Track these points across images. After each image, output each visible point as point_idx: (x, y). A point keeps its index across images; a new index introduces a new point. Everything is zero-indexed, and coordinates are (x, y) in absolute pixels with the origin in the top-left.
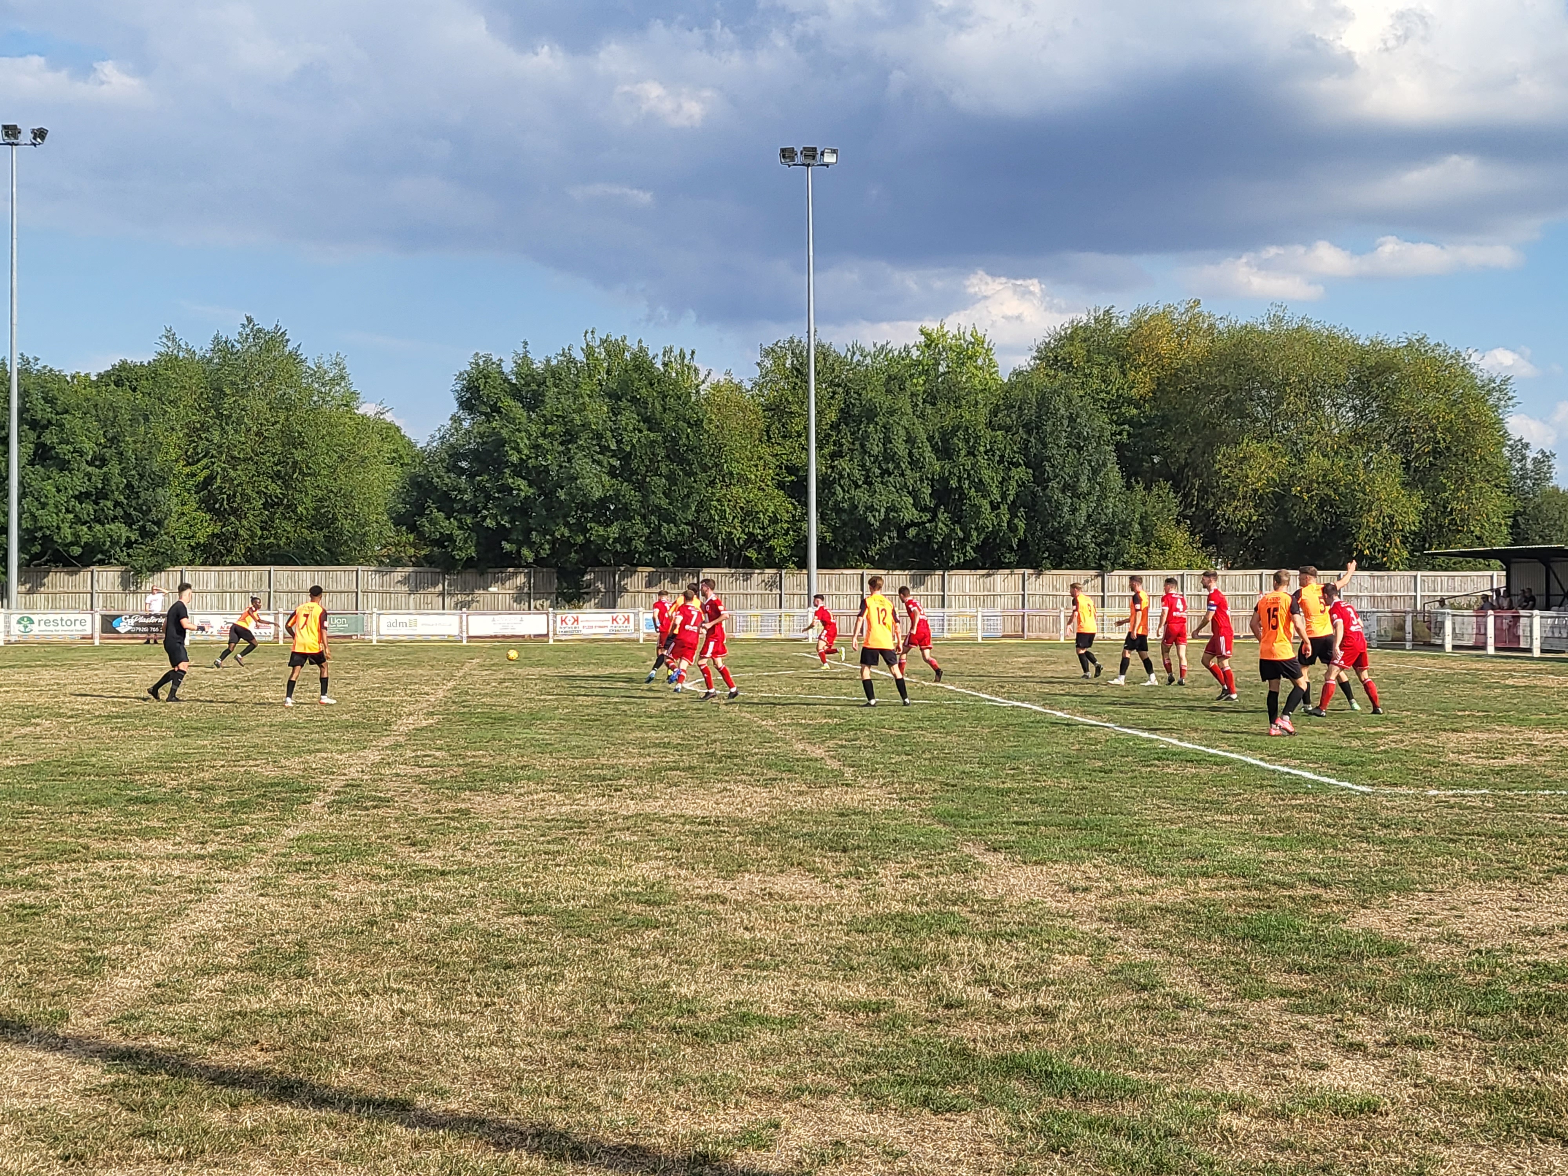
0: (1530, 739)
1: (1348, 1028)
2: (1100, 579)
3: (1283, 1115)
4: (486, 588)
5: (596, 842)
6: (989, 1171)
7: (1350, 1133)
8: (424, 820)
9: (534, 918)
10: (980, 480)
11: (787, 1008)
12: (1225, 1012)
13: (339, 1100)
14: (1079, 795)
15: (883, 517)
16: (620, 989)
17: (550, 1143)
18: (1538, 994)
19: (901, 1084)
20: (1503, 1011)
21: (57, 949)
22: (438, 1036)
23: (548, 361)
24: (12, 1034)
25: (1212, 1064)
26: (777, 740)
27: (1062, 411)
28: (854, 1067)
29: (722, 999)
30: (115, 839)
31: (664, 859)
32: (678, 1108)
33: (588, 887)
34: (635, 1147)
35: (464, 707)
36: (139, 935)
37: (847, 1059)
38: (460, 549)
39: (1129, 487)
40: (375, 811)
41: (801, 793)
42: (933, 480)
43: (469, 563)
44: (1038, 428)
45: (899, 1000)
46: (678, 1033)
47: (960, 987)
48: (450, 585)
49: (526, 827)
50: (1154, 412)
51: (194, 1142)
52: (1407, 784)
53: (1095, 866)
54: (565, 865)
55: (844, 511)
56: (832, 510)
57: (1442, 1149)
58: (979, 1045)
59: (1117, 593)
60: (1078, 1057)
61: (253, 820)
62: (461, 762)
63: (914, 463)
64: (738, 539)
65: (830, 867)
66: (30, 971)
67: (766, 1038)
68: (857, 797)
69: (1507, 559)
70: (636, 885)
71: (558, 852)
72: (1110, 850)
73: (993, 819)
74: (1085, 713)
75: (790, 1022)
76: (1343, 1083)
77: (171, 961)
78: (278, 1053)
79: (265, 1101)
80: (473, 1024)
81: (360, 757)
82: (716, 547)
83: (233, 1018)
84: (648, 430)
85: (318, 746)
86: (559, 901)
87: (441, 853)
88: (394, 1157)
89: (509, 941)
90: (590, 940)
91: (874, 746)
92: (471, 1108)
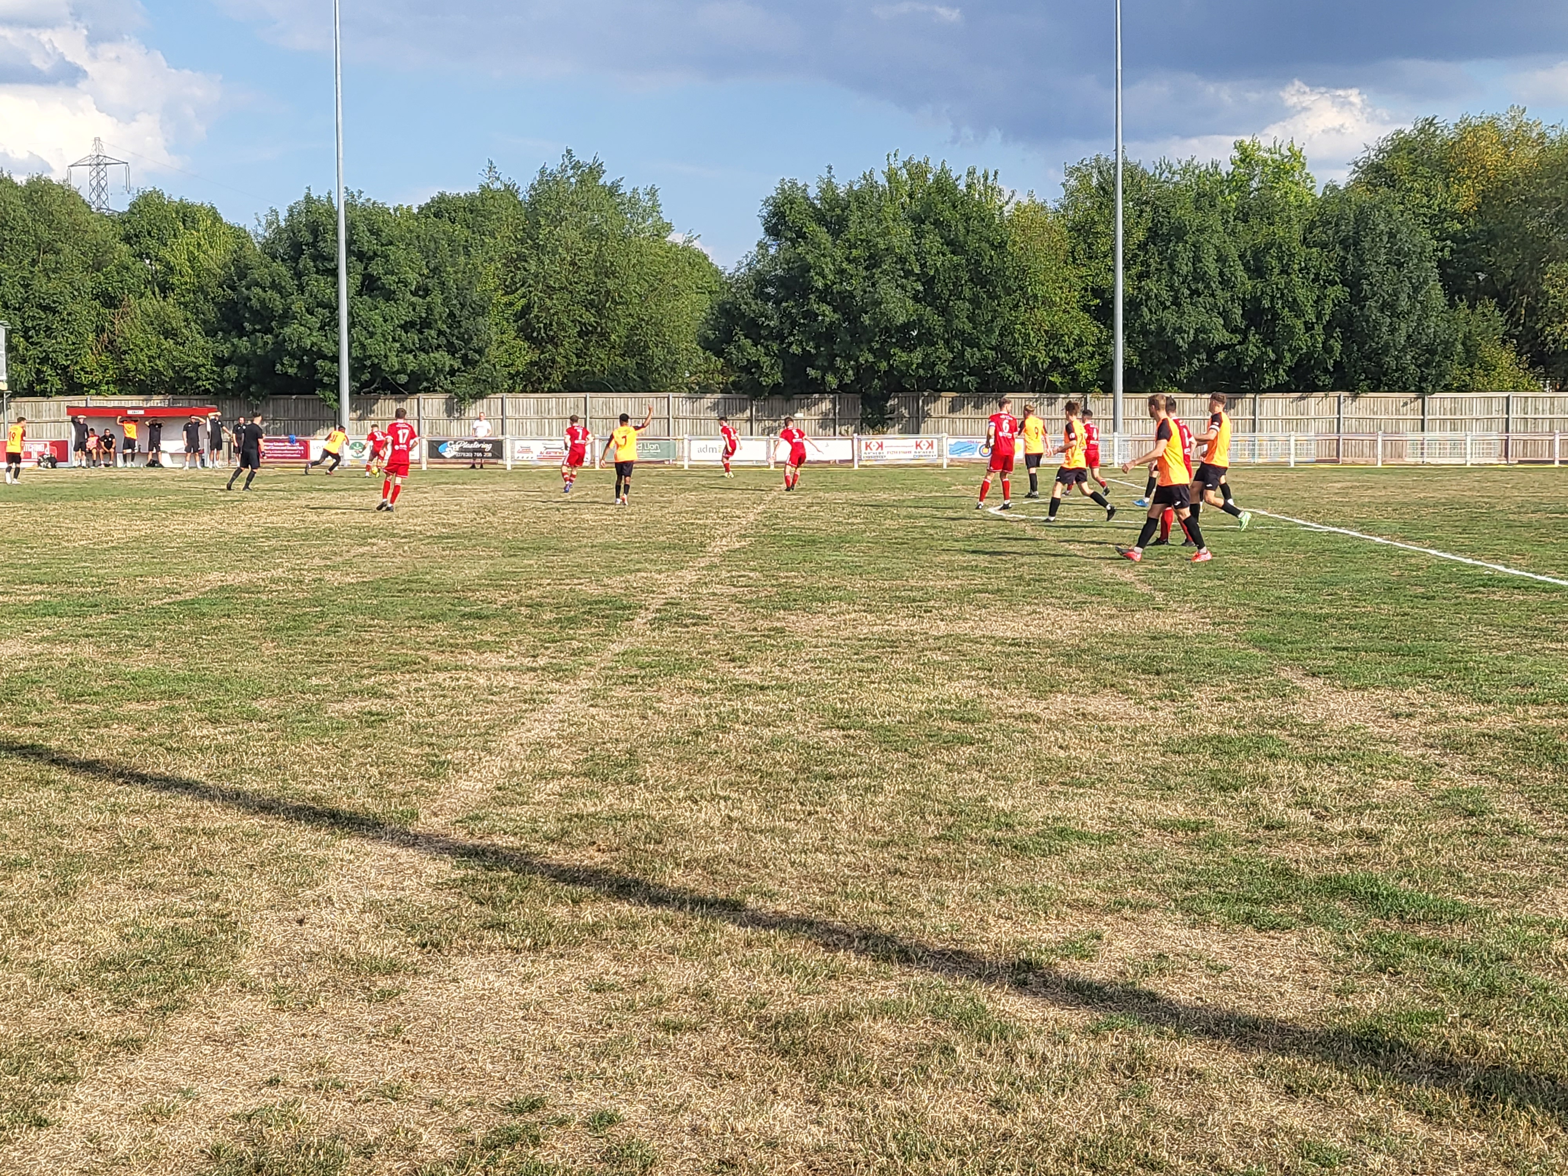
2: (1420, 401)
5: (909, 661)
6: (1315, 988)
8: (741, 637)
9: (852, 732)
10: (1295, 300)
11: (1105, 824)
12: (1557, 839)
13: (674, 900)
14: (1401, 621)
15: (1192, 339)
16: (939, 802)
17: (877, 945)
19: (1223, 901)
21: (404, 754)
22: (765, 842)
23: (851, 185)
24: (368, 830)
25: (1545, 891)
26: (1085, 564)
27: (1382, 226)
28: (1174, 883)
29: (1039, 815)
30: (452, 652)
31: (977, 678)
32: (1000, 916)
33: (903, 703)
34: (959, 953)
35: (774, 530)
36: (478, 741)
37: (1168, 876)
38: (767, 376)
39: (1452, 305)
40: (695, 629)
41: (1111, 617)
42: (1244, 299)
43: (776, 390)
44: (1356, 244)
45: (1218, 820)
46: (997, 845)
47: (1281, 808)
48: (757, 411)
49: (839, 646)
50: (1479, 227)
51: (540, 934)
53: (1419, 692)
54: (879, 683)
55: (1152, 333)
56: (1139, 333)
58: (1302, 865)
59: (1438, 416)
60: (1405, 880)
61: (580, 635)
62: (774, 582)
63: (1225, 283)
64: (1042, 363)
65: (1144, 689)
66: (380, 773)
67: (1085, 853)
68: (1170, 621)
70: (950, 703)
71: (872, 669)
72: (1433, 677)
73: (1312, 645)
74: (1405, 539)
75: (1107, 839)
77: (511, 766)
78: (614, 854)
79: (605, 899)
80: (797, 831)
81: (678, 577)
82: (1020, 372)
83: (570, 820)
84: (953, 253)
85: (638, 566)
86: (875, 716)
87: (759, 669)
88: (728, 954)
89: (829, 753)
90: (907, 755)
91: (1185, 571)
92: (799, 910)
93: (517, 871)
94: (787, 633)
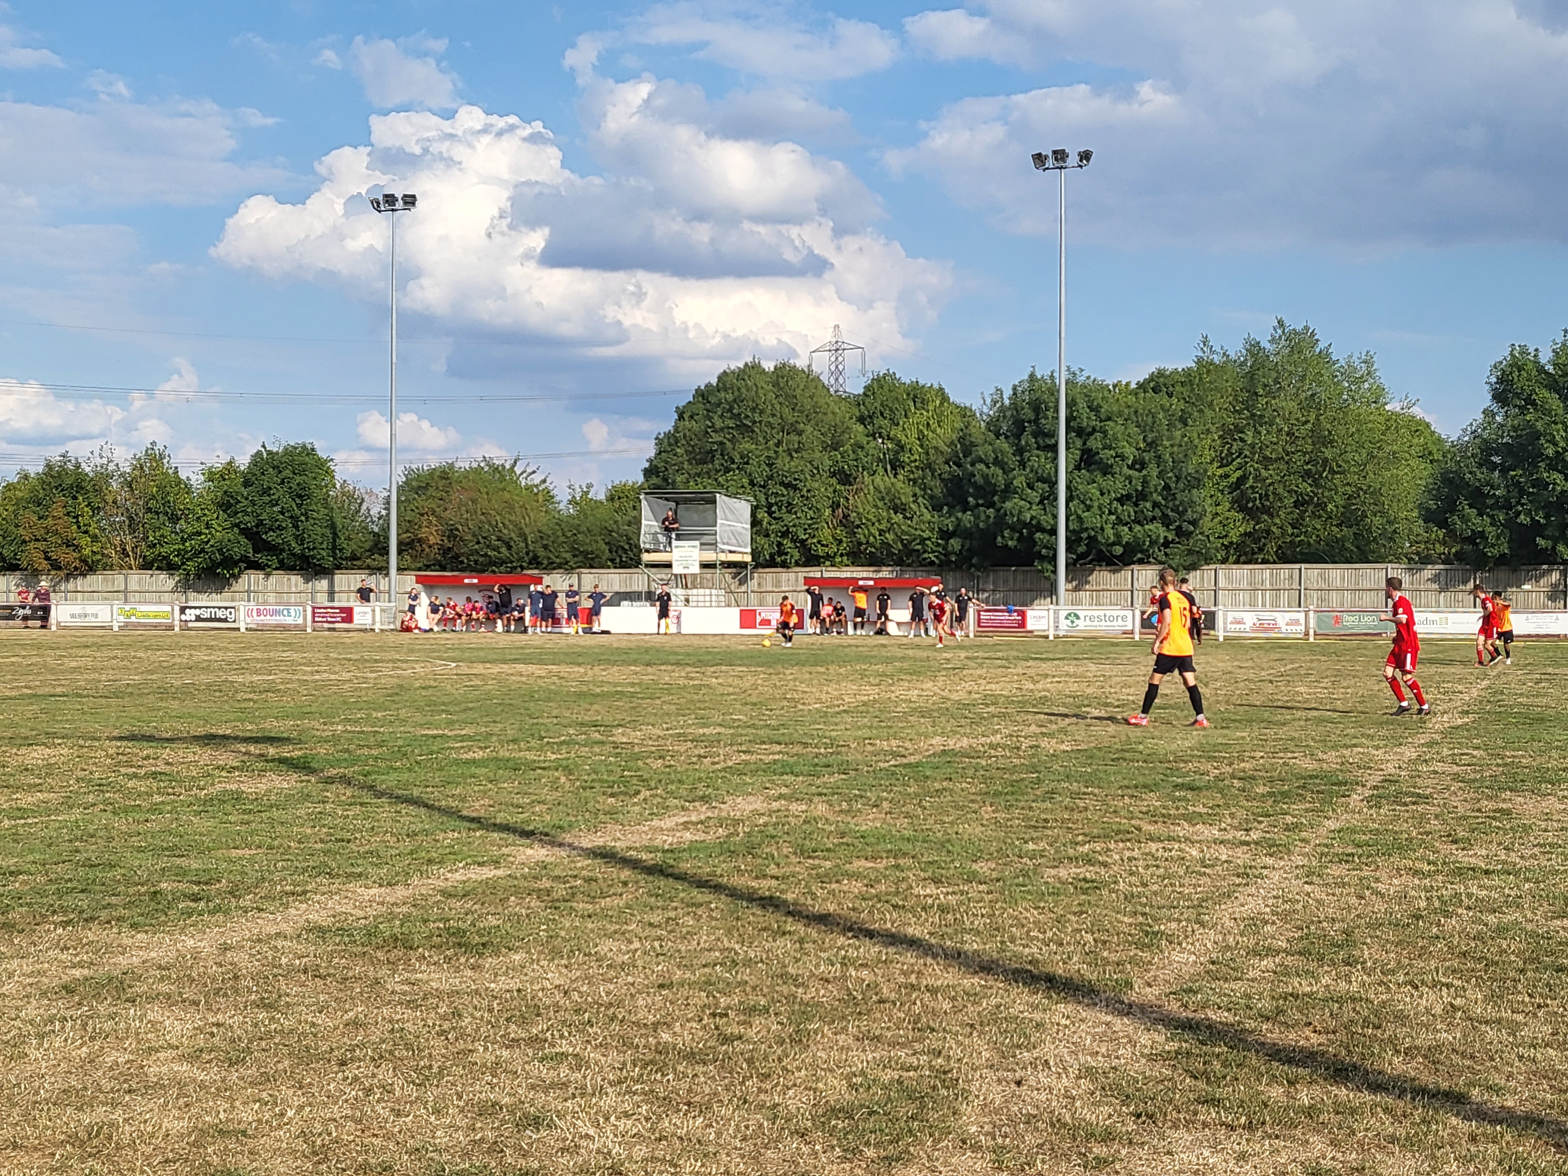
4: (1520, 587)
8: (1464, 818)
13: (1394, 1087)
21: (1118, 921)
22: (1491, 1033)
24: (1083, 997)
30: (1164, 822)
35: (1500, 706)
36: (1191, 914)
38: (1493, 546)
40: (1414, 807)
43: (1501, 561)
48: (1481, 582)
51: (1255, 1113)
61: (1294, 810)
62: (1499, 761)
66: (1095, 940)
77: (1224, 940)
78: (1331, 1036)
79: (1321, 1082)
80: (1525, 1024)
81: (1396, 753)
83: (1285, 999)
85: (1354, 741)
87: (1484, 852)
88: (1452, 1147)
89: (1560, 944)
92: (1529, 1106)
93: (1231, 1047)
94: (1514, 816)
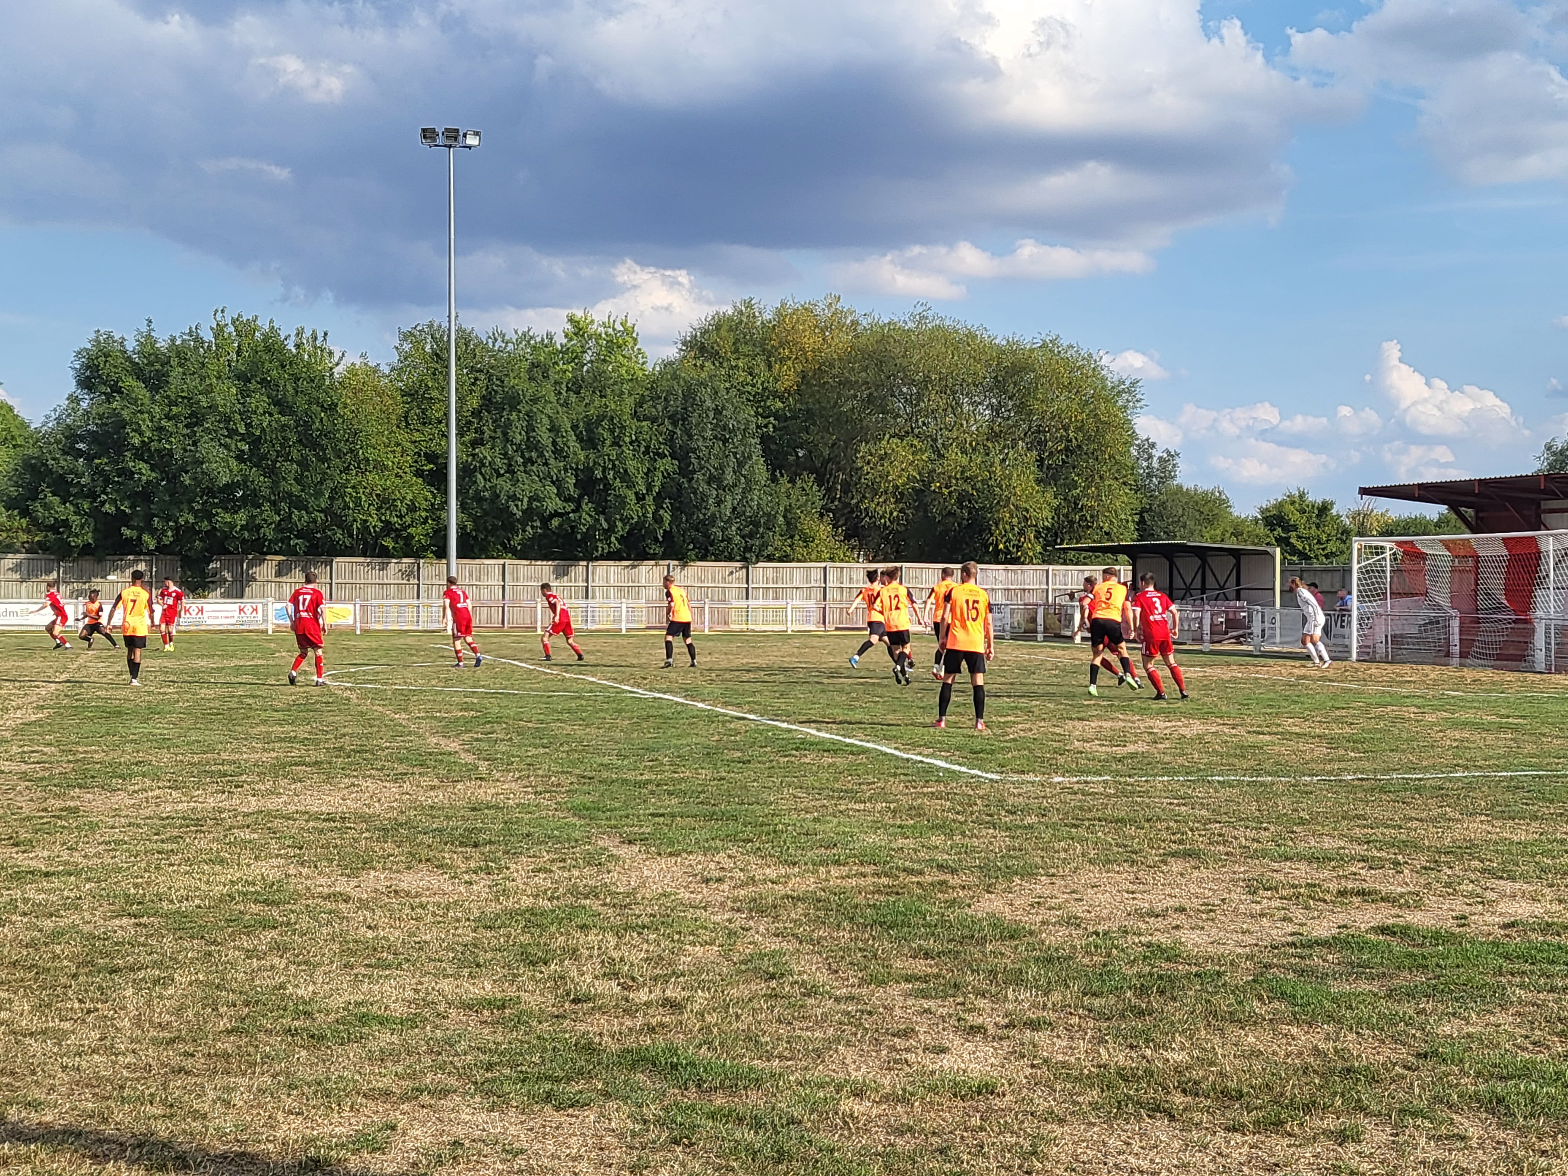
0: (1151, 728)
1: (970, 1011)
2: (744, 570)
3: (905, 1099)
4: (104, 577)
5: (214, 840)
6: (610, 1166)
7: (968, 1115)
8: (29, 818)
9: (144, 920)
10: (626, 471)
11: (409, 1007)
12: (851, 998)
14: (717, 785)
15: (525, 506)
16: (233, 991)
17: (152, 1153)
18: (1151, 974)
19: (524, 1081)
20: (1117, 991)
22: (34, 1045)
23: (173, 339)
25: (836, 1051)
26: (410, 734)
27: (708, 403)
28: (475, 1065)
29: (341, 1000)
31: (286, 857)
32: (290, 1112)
33: (203, 887)
34: (243, 1154)
35: (77, 700)
37: (469, 1057)
38: (77, 536)
39: (774, 479)
41: (433, 788)
42: (577, 469)
43: (86, 551)
44: (683, 420)
45: (524, 996)
46: (293, 1036)
47: (588, 981)
48: (65, 572)
49: (138, 826)
50: (799, 405)
52: (1034, 771)
53: (729, 857)
54: (179, 865)
55: (486, 500)
56: (472, 499)
57: (1055, 1127)
58: (605, 1039)
59: (761, 585)
60: (705, 1047)
62: (71, 758)
63: (558, 452)
64: (374, 528)
65: (460, 863)
67: (386, 1038)
68: (491, 791)
69: (1133, 553)
70: (254, 884)
71: (172, 851)
72: (744, 841)
73: (630, 811)
74: (726, 704)
75: (412, 1022)
76: (963, 1066)
80: (73, 1032)
82: (351, 535)
84: (280, 413)
86: (172, 902)
87: (46, 853)
89: (116, 944)
90: (204, 942)
91: (511, 738)
92: (67, 1120)
94: (81, 813)
